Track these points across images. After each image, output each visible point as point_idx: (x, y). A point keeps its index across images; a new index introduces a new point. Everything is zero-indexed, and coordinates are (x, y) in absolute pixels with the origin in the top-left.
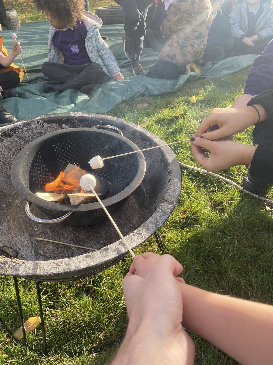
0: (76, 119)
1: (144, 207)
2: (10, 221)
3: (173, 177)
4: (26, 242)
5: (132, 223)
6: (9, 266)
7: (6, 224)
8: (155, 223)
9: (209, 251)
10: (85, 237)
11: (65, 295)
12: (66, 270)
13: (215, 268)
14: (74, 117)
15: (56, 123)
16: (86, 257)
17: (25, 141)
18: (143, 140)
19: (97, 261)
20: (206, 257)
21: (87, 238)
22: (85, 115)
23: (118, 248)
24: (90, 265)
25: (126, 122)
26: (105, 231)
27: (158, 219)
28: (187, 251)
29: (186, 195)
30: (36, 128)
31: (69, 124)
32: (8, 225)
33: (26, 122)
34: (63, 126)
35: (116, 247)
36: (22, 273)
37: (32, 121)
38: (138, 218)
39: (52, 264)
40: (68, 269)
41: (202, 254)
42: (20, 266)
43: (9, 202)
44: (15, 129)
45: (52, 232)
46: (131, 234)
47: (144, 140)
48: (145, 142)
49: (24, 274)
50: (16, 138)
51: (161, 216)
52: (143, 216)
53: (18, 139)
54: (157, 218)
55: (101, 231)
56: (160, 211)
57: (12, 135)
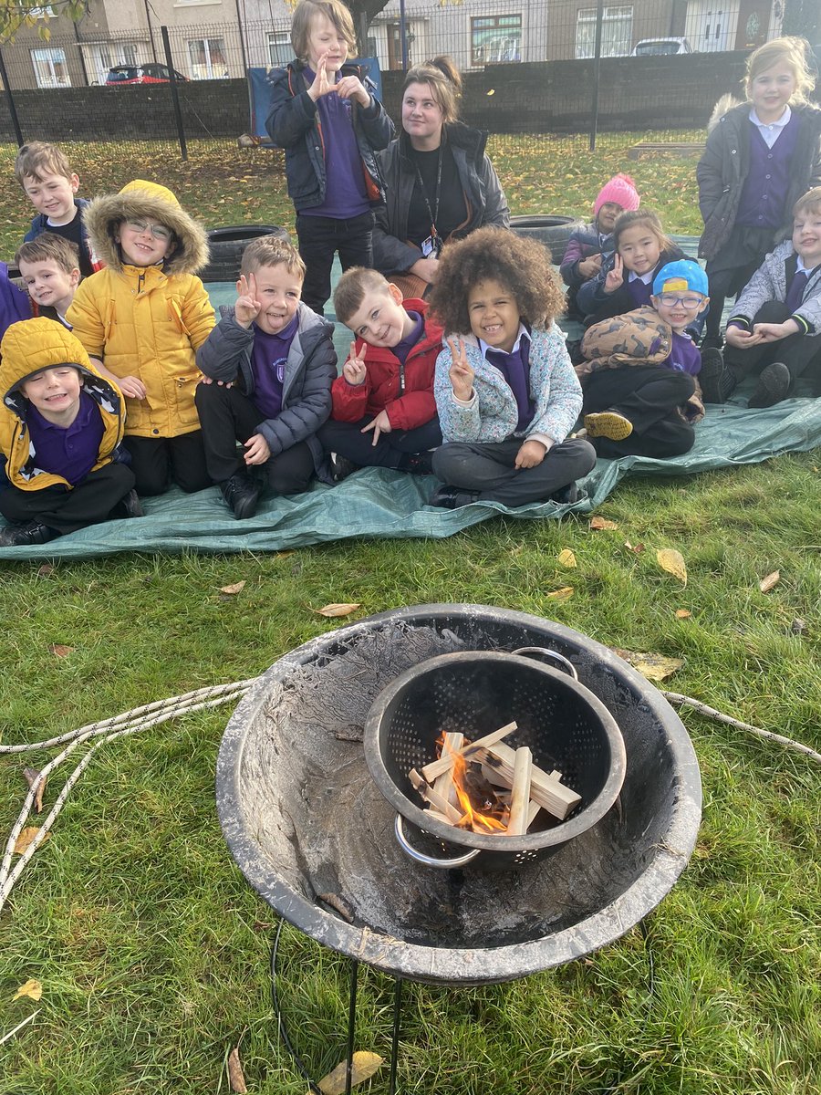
0: (473, 620)
1: (614, 840)
2: (334, 837)
3: (684, 795)
4: (369, 888)
5: (587, 873)
6: (383, 949)
7: (327, 841)
8: (643, 898)
9: (761, 954)
10: (487, 895)
11: (427, 1012)
12: (482, 973)
13: (775, 1000)
14: (470, 615)
15: (431, 626)
16: (515, 951)
17: (368, 659)
18: (617, 686)
19: (535, 963)
20: (756, 968)
21: (492, 898)
22: (491, 614)
23: (572, 942)
24: (523, 970)
25: (580, 639)
26: (528, 886)
27: (650, 891)
28: (708, 946)
29: (711, 797)
30: (392, 634)
31: (457, 628)
32: (332, 845)
33: (375, 623)
34: (445, 632)
35: (569, 939)
36: (405, 967)
37: (387, 622)
38: (599, 862)
39: (456, 957)
40: (485, 970)
41: (746, 959)
42: (402, 952)
43: (330, 791)
44: (354, 636)
45: (420, 872)
46: (597, 916)
47: (621, 686)
48: (623, 692)
49: (409, 969)
50: (351, 655)
51: (656, 885)
52: (611, 861)
53: (355, 658)
54: (648, 888)
55: (520, 884)
56: (655, 872)
57: (347, 650)
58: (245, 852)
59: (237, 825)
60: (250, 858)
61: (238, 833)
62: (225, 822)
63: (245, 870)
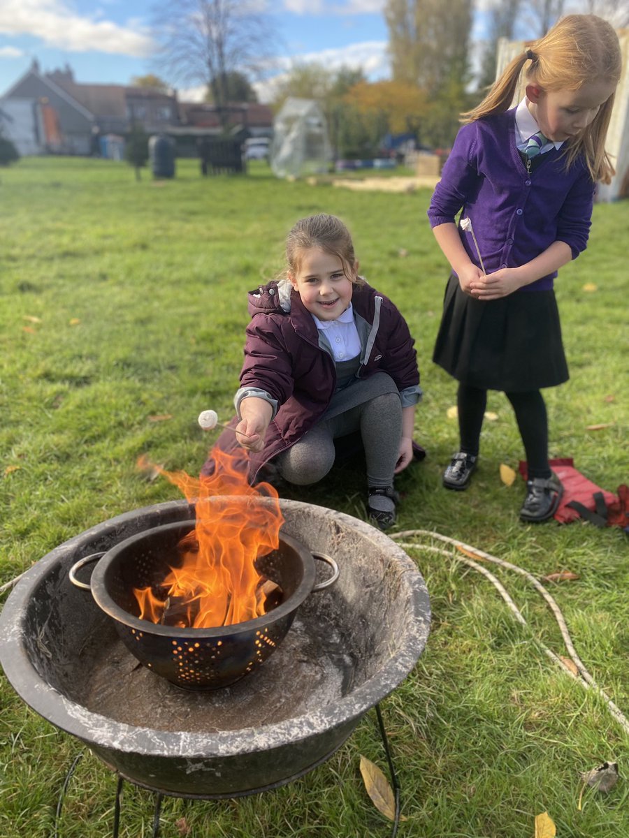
58: (414, 644)
59: (400, 660)
60: (415, 638)
61: (405, 656)
62: (404, 670)
63: (425, 638)
